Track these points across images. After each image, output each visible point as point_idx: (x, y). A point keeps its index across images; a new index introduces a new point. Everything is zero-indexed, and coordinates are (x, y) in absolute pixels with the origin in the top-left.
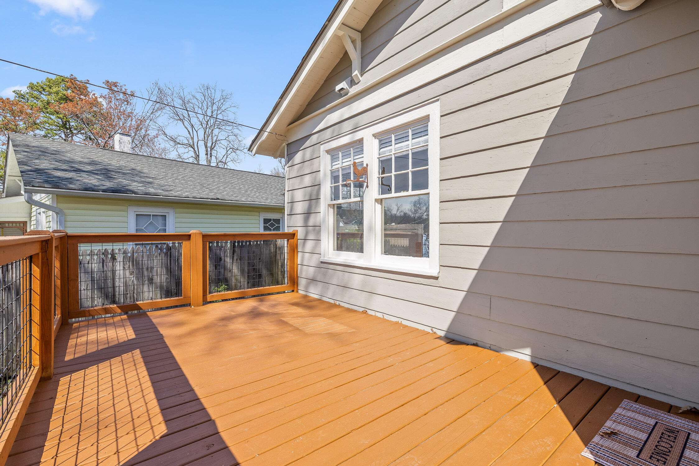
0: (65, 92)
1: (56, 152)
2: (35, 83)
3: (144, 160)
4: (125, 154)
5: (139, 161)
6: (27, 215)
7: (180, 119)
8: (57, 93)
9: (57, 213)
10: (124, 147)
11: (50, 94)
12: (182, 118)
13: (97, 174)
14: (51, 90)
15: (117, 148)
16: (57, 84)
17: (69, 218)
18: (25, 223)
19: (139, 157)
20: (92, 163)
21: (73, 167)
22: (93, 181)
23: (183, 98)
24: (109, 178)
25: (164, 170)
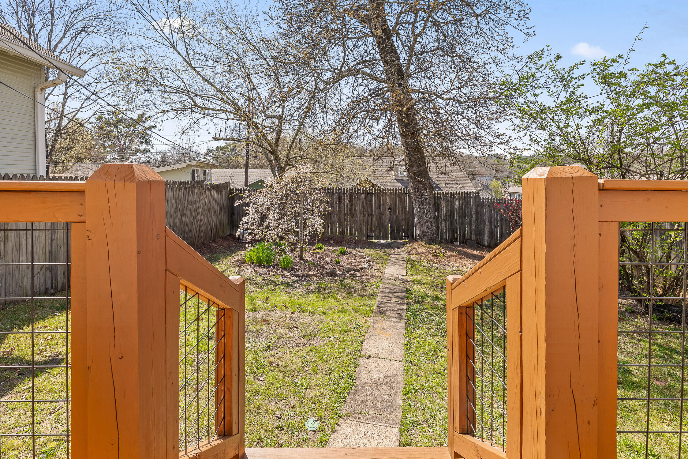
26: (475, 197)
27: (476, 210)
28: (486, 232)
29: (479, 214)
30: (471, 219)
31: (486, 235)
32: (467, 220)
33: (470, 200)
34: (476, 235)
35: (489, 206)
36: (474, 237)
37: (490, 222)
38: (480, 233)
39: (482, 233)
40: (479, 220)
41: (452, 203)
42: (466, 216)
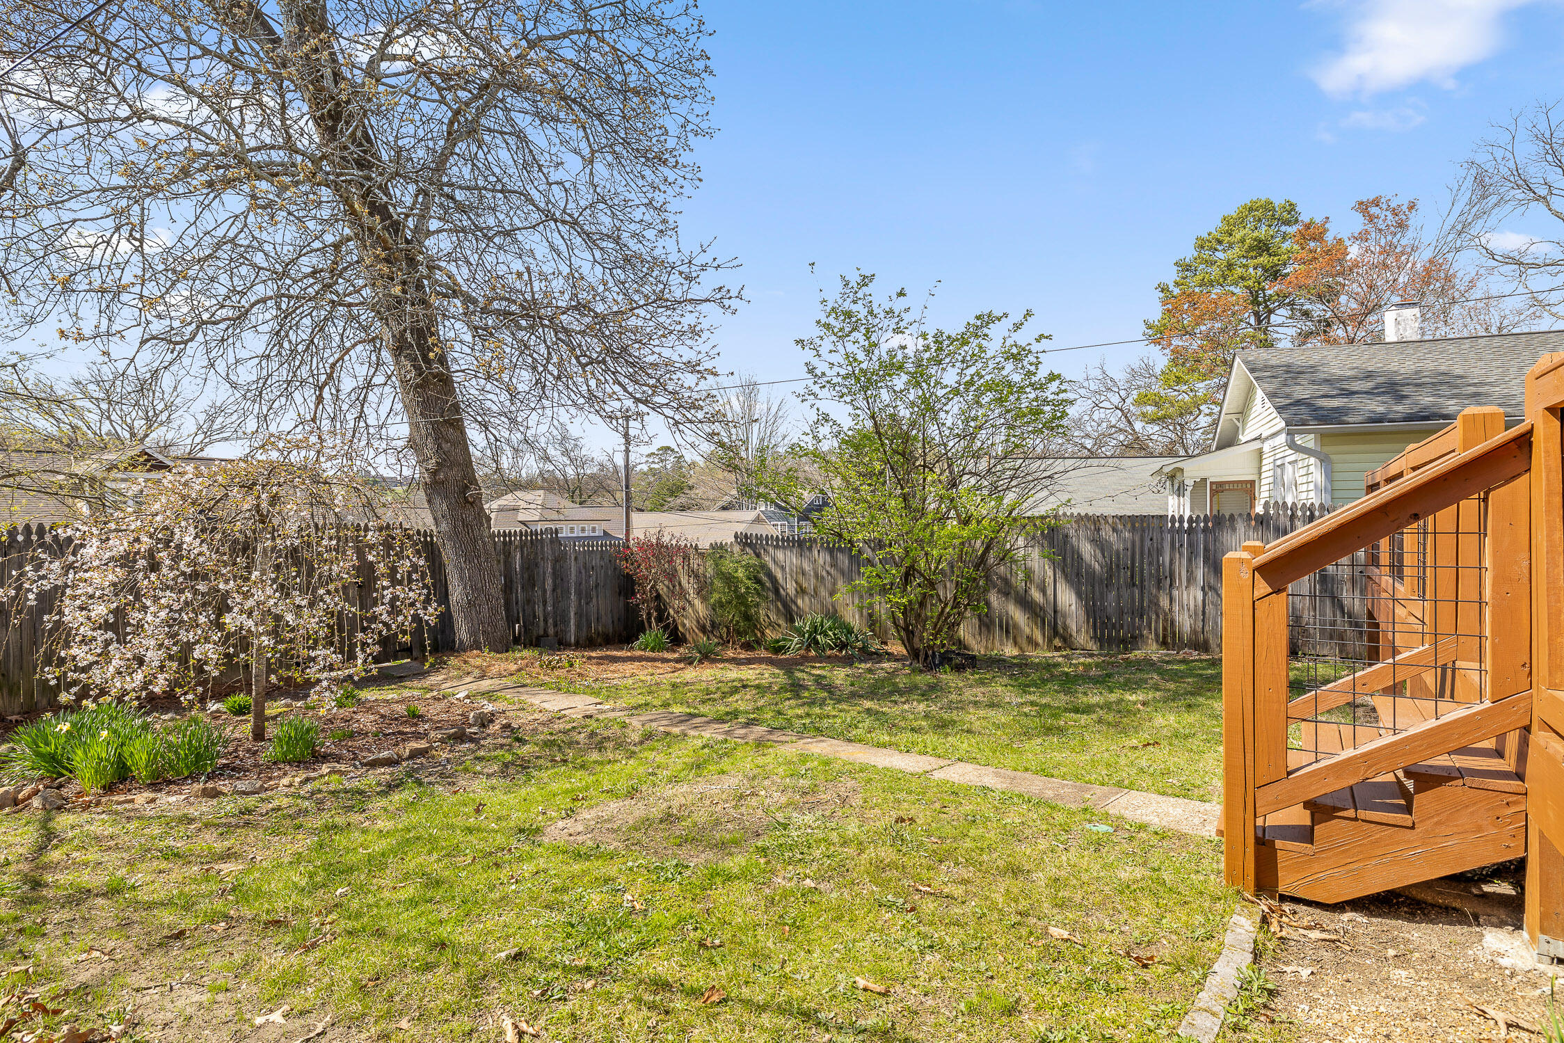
0: (1256, 234)
1: (1313, 369)
2: (1205, 236)
3: (1452, 348)
4: (1411, 345)
5: (1441, 353)
6: (1256, 471)
7: (1540, 198)
8: (1243, 241)
9: (1321, 461)
10: (1405, 330)
11: (1231, 246)
12: (1543, 191)
13: (1379, 394)
14: (1232, 239)
15: (1391, 336)
16: (1241, 221)
17: (1337, 467)
18: (1252, 483)
19: (1441, 345)
20: (1369, 376)
21: (1343, 389)
22: (1377, 406)
23: (1547, 135)
24: (1400, 398)
25: (1498, 363)
26: (552, 541)
27: (554, 569)
28: (572, 614)
29: (560, 577)
30: (545, 591)
31: (572, 622)
32: (538, 591)
33: (542, 547)
34: (555, 625)
35: (576, 559)
36: (551, 631)
37: (579, 593)
38: (562, 619)
39: (565, 621)
40: (559, 591)
41: (508, 555)
42: (534, 585)
